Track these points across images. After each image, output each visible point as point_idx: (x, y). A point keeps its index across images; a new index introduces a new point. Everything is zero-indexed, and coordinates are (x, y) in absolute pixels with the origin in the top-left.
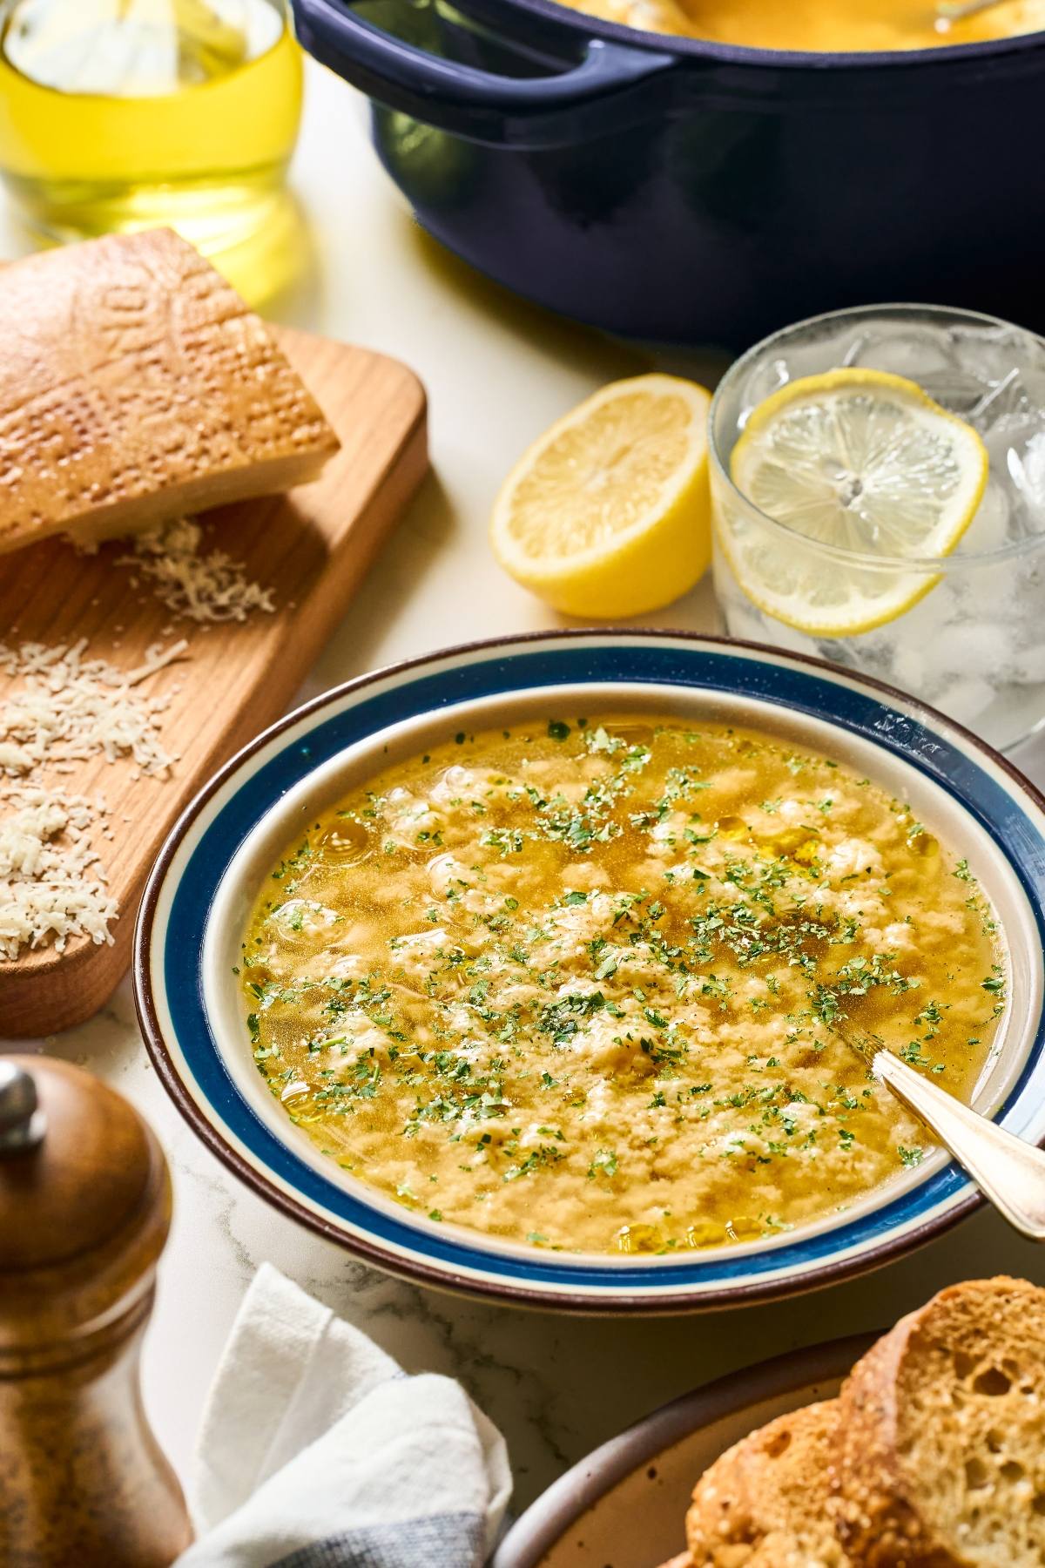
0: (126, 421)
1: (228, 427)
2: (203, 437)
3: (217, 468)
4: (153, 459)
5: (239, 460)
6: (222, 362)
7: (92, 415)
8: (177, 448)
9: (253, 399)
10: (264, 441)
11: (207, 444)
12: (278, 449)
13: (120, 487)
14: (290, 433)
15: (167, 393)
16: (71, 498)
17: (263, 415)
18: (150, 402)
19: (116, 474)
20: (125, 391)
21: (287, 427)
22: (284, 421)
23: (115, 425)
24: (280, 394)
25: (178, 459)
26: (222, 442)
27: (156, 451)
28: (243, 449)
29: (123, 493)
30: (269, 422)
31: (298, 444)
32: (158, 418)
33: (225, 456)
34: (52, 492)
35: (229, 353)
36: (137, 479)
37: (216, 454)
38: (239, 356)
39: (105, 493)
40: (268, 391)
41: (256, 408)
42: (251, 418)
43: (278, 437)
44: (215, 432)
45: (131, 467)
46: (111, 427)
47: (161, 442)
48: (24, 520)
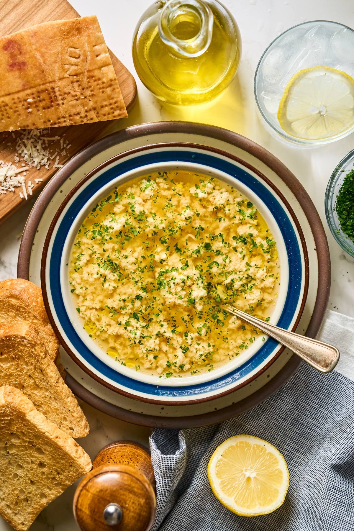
0: (65, 101)
1: (95, 109)
2: (86, 111)
3: (89, 122)
4: (70, 116)
5: (96, 120)
6: (98, 85)
7: (55, 96)
8: (79, 114)
9: (105, 100)
10: (104, 115)
11: (87, 114)
12: (108, 118)
13: (59, 123)
14: (113, 113)
15: (78, 94)
16: (45, 122)
17: (106, 106)
18: (73, 96)
19: (59, 118)
20: (67, 90)
21: (112, 111)
22: (112, 108)
23: (62, 101)
24: (112, 99)
25: (77, 118)
26: (93, 114)
27: (72, 114)
28: (98, 117)
29: (60, 125)
30: (107, 109)
31: (114, 117)
32: (74, 102)
33: (92, 119)
34: (40, 119)
35: (100, 82)
36: (65, 121)
37: (89, 118)
38: (103, 83)
39: (55, 123)
40: (110, 97)
41: (105, 103)
42: (102, 107)
43: (109, 114)
44: (90, 110)
45: (63, 117)
46: (60, 102)
47: (74, 111)
48: (30, 125)
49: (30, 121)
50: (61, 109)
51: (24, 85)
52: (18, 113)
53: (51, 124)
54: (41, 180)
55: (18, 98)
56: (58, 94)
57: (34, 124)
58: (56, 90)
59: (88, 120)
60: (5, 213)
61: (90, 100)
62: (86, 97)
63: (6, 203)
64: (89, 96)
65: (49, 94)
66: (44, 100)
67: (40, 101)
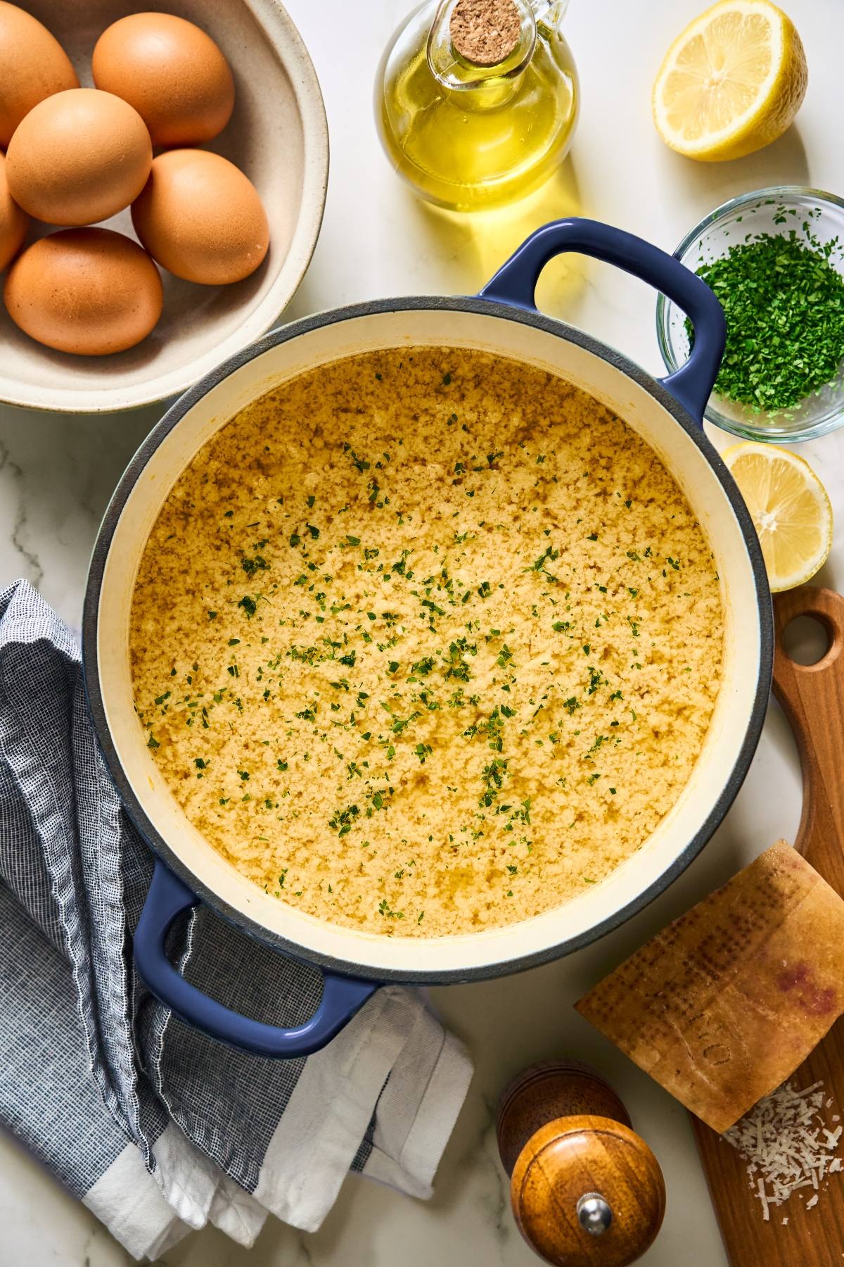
1: (631, 987)
2: (642, 975)
5: (619, 970)
8: (651, 964)
10: (610, 986)
17: (617, 1003)
25: (649, 955)
29: (671, 927)
30: (612, 998)
33: (626, 968)
39: (679, 924)
44: (636, 981)
45: (672, 943)
46: (691, 964)
47: (663, 962)
49: (721, 903)
51: (764, 954)
52: (748, 904)
53: (684, 920)
55: (761, 928)
56: (703, 974)
57: (712, 902)
58: (709, 979)
59: (632, 962)
61: (647, 995)
62: (656, 995)
64: (652, 1001)
66: (719, 951)
67: (724, 945)
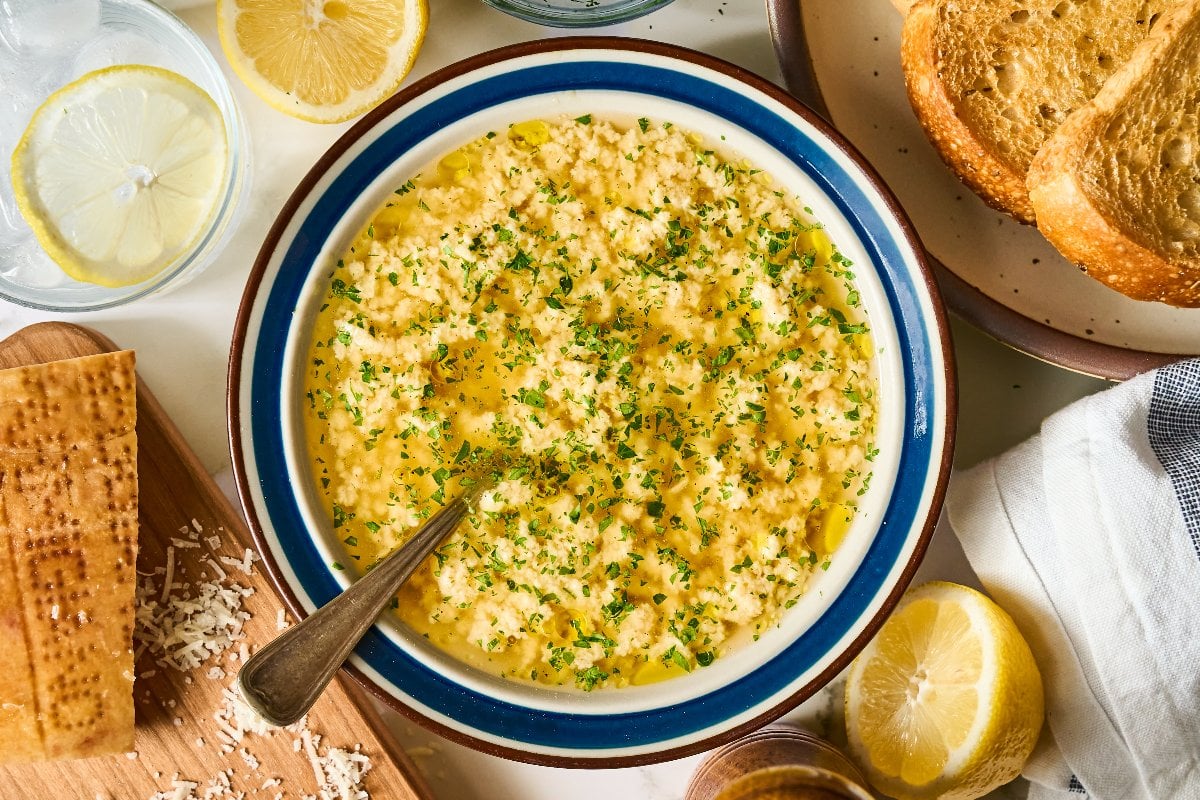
0: (70, 516)
3: (134, 459)
4: (111, 507)
6: (34, 420)
7: (52, 541)
9: (79, 408)
11: (112, 459)
12: (130, 404)
13: (127, 540)
14: (117, 388)
15: (53, 476)
16: (121, 580)
18: (58, 493)
19: (115, 539)
20: (40, 507)
21: (111, 390)
22: (105, 390)
23: (69, 525)
24: (77, 385)
26: (114, 446)
27: (106, 501)
28: (123, 433)
31: (128, 387)
32: (75, 490)
34: (111, 592)
35: (27, 412)
36: (125, 524)
37: (123, 456)
38: (31, 404)
40: (74, 391)
41: (87, 408)
42: (97, 416)
43: (119, 401)
48: (123, 621)
50: (88, 528)
54: (281, 612)
60: (362, 722)
63: (335, 718)
65: (43, 557)
